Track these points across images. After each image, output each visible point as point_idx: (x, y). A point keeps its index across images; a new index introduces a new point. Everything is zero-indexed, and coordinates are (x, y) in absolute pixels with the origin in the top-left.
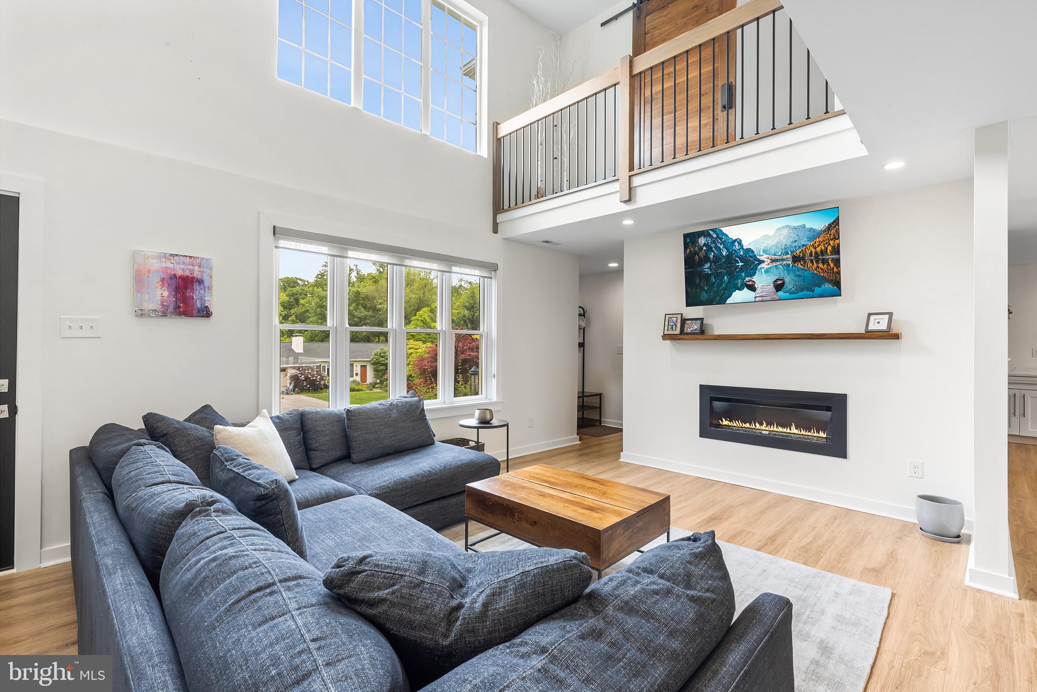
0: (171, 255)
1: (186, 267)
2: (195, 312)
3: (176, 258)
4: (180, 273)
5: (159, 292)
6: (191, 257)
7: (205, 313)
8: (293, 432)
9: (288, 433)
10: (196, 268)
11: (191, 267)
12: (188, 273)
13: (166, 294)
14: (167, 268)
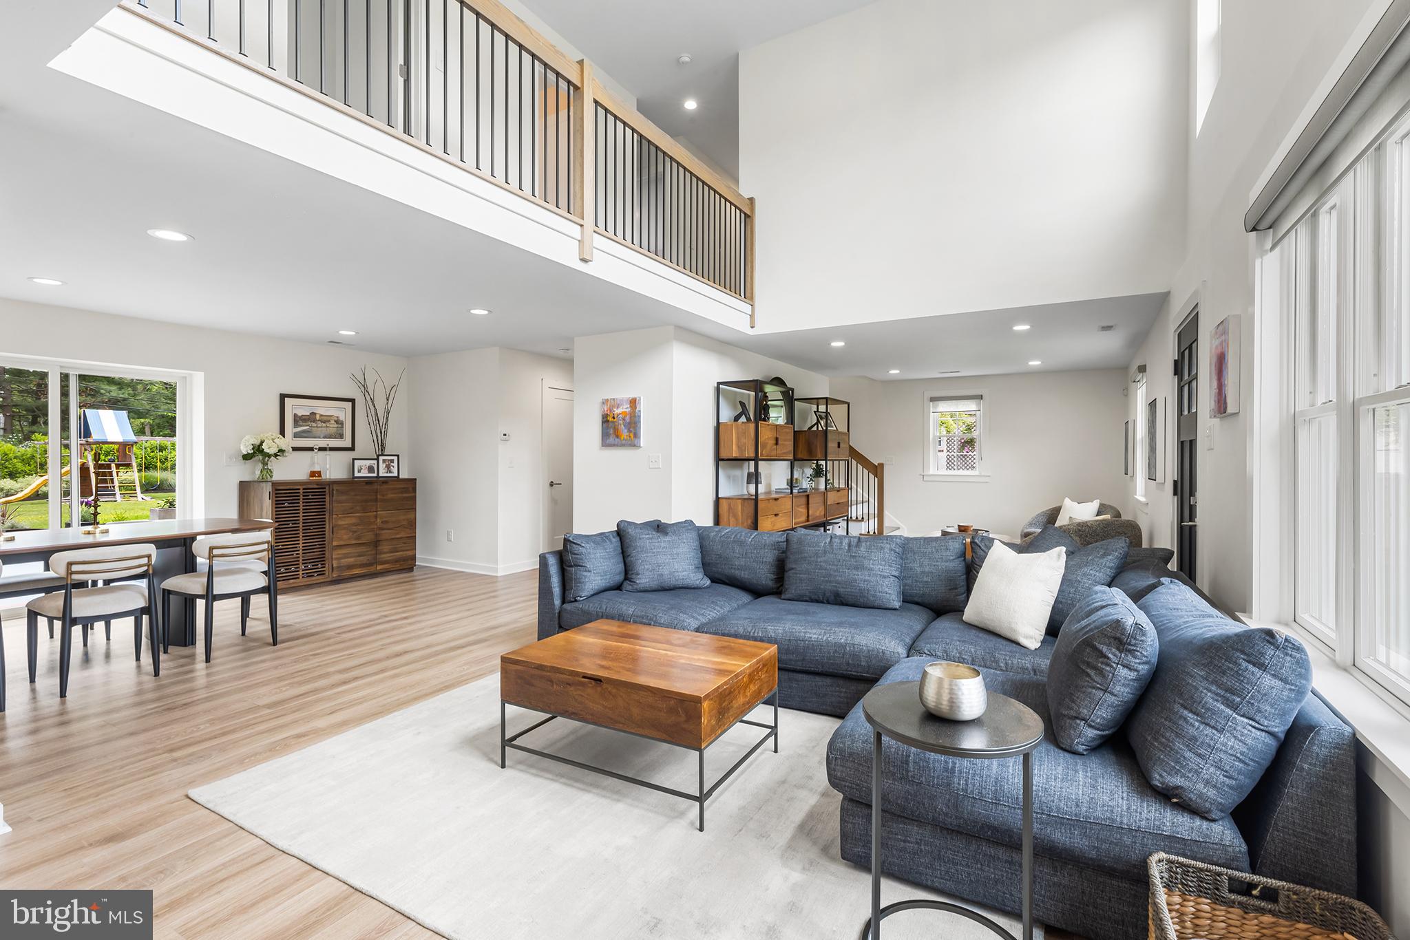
4: (1219, 350)
14: (1216, 347)
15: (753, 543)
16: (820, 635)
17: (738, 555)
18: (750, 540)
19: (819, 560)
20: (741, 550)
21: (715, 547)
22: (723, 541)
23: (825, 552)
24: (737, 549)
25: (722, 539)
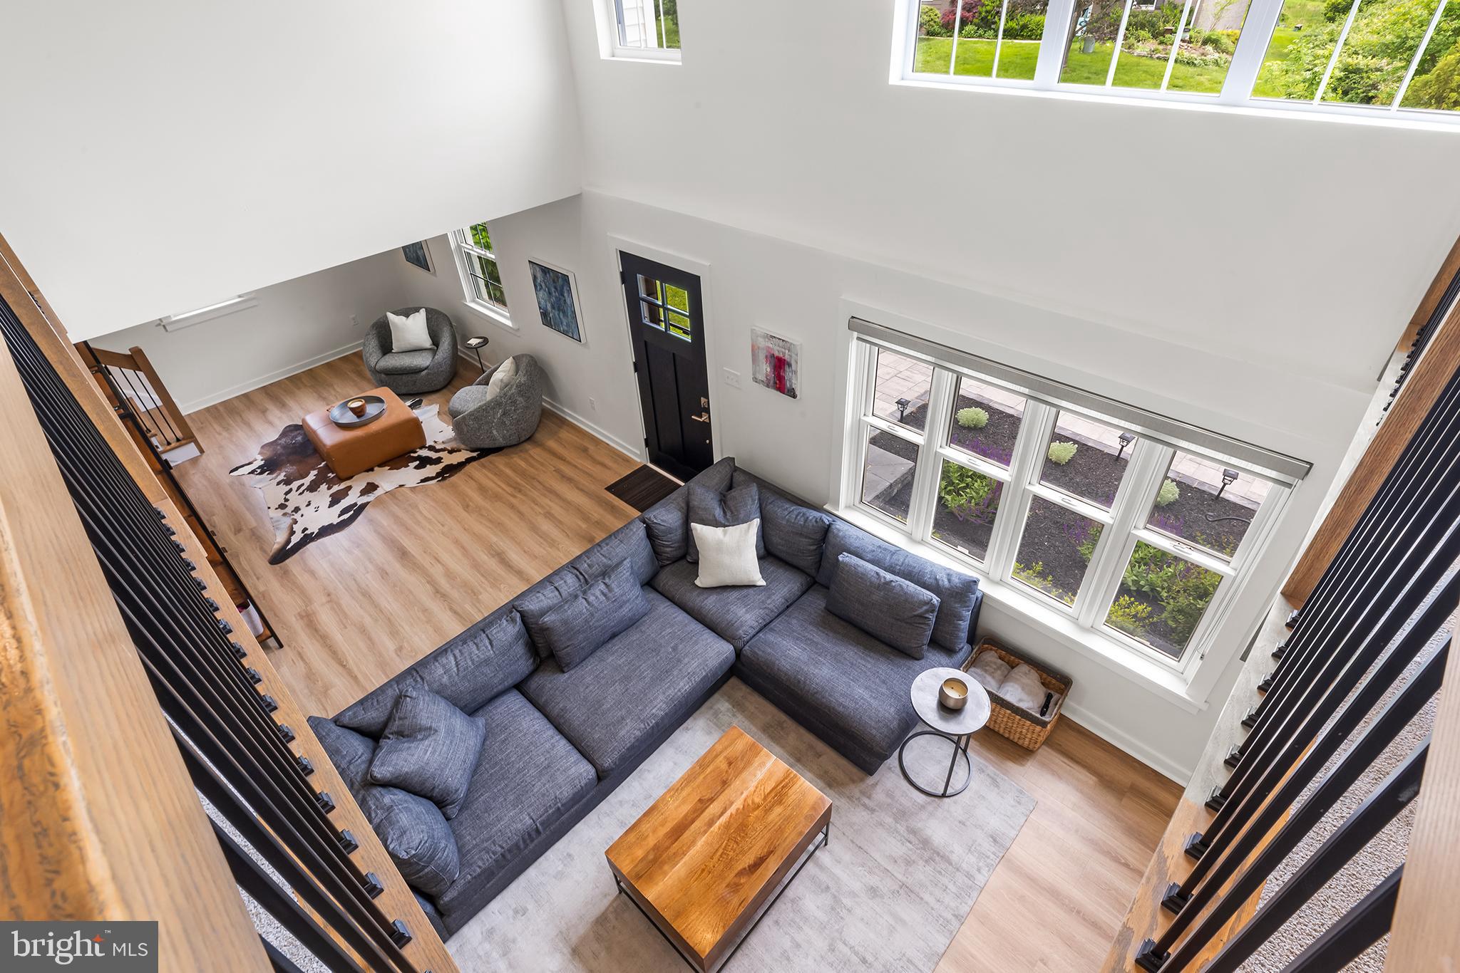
0: (772, 337)
1: (780, 349)
2: (786, 390)
3: (774, 339)
4: (776, 354)
5: (765, 367)
6: (783, 341)
7: (793, 394)
8: (807, 540)
9: (801, 539)
10: (787, 351)
11: (783, 350)
12: (781, 355)
13: (769, 370)
14: (769, 347)
15: (497, 652)
16: (688, 683)
17: (493, 674)
18: (492, 652)
19: (591, 624)
20: (492, 668)
21: (462, 688)
22: (465, 677)
23: (592, 615)
24: (486, 670)
25: (461, 675)
